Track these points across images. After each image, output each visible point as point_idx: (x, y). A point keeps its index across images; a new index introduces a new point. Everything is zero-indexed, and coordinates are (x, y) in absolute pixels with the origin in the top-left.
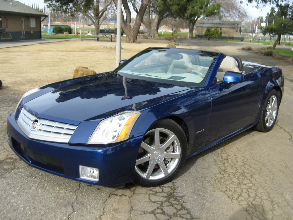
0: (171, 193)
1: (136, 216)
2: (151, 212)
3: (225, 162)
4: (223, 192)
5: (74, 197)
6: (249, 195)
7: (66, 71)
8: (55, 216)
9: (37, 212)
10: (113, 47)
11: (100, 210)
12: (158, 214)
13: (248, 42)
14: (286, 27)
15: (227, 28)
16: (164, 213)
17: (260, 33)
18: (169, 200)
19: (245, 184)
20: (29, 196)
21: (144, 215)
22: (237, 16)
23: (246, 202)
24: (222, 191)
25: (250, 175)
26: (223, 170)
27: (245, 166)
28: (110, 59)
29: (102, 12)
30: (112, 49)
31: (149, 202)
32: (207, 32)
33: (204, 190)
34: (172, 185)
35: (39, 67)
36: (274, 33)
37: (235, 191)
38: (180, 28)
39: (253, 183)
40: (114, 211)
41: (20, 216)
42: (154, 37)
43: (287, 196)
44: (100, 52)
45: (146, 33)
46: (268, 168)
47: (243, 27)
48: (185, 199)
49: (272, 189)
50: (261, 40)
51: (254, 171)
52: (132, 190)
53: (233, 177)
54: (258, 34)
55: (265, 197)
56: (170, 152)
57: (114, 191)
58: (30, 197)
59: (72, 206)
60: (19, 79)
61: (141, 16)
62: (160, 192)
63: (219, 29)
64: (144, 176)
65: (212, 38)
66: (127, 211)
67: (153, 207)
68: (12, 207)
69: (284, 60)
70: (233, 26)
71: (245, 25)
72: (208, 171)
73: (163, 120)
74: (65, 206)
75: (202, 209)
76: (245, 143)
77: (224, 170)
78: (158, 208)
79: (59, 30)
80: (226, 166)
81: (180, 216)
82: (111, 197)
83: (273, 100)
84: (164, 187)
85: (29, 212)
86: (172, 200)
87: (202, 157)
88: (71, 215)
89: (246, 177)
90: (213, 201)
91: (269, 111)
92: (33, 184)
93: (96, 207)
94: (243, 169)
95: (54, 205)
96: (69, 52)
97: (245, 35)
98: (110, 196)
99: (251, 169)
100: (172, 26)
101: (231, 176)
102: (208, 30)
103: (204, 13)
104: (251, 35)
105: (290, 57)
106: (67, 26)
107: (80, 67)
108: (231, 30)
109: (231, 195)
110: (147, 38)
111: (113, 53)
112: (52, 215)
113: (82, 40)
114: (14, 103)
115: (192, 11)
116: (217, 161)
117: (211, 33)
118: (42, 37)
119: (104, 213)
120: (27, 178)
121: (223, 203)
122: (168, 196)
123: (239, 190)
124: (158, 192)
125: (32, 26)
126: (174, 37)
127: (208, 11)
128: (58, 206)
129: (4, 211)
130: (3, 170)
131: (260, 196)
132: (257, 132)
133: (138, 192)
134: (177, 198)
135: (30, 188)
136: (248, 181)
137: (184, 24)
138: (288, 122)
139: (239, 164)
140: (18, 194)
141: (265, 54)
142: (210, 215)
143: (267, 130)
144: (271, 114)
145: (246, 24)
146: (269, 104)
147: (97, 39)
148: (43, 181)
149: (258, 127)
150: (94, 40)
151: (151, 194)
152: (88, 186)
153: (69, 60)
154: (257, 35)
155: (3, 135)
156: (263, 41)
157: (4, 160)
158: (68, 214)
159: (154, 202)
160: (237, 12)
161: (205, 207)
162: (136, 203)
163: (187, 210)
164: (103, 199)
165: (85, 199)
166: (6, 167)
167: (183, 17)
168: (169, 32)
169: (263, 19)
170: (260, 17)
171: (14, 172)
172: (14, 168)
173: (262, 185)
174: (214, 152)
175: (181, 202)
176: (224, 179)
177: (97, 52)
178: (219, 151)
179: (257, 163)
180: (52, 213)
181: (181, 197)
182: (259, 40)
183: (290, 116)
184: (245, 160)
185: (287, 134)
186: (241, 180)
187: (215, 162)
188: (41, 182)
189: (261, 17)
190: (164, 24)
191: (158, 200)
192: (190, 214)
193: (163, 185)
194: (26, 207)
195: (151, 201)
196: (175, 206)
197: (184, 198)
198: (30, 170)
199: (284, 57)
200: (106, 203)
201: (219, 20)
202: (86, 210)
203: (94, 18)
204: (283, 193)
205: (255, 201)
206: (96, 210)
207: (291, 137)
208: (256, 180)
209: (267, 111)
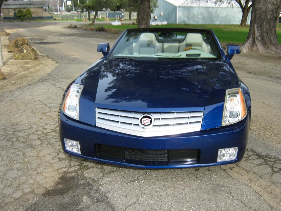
2: (272, 172)
11: (243, 185)
13: (61, 20)
15: (34, 8)
32: (19, 13)
65: (25, 19)
66: (259, 178)
78: (272, 168)
86: (266, 159)
88: (235, 197)
93: (236, 183)
97: (52, 14)
104: (56, 13)
108: (39, 10)
117: (23, 14)
119: (248, 186)
122: (260, 157)
134: (268, 157)
141: (97, 30)
158: (231, 197)
191: (259, 162)
200: (233, 178)
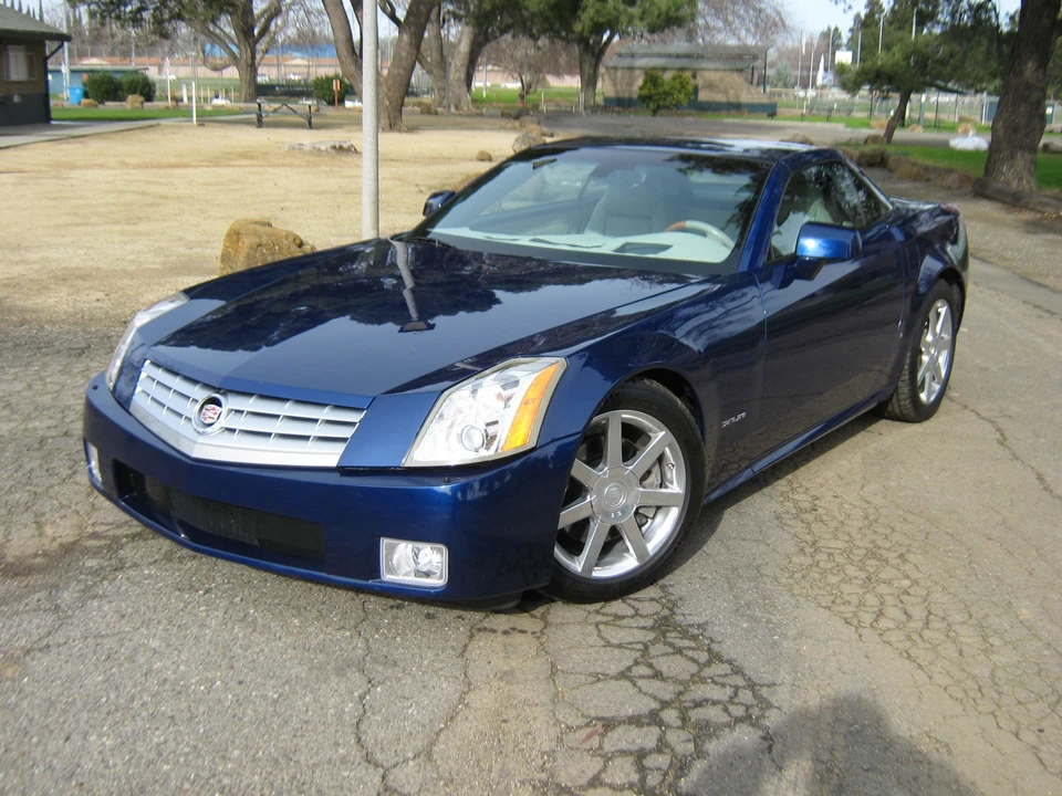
0: (666, 618)
1: (573, 688)
2: (619, 674)
3: (809, 517)
4: (825, 608)
5: (359, 645)
6: (906, 613)
7: (181, 239)
8: (315, 701)
9: (254, 694)
10: (323, 148)
11: (456, 678)
12: (644, 681)
13: (792, 118)
14: (926, 66)
16: (661, 674)
17: (834, 86)
18: (665, 637)
19: (888, 583)
20: (208, 648)
21: (599, 685)
22: (753, 30)
23: (901, 632)
24: (820, 606)
25: (897, 555)
26: (810, 543)
27: (877, 530)
28: (324, 193)
29: (263, 20)
30: (320, 156)
31: (605, 646)
32: (649, 84)
33: (765, 604)
34: (662, 594)
35: (78, 225)
36: (885, 87)
37: (862, 604)
38: (548, 73)
39: (913, 577)
40: (501, 678)
41: (201, 709)
42: (457, 107)
43: (1024, 611)
44: (278, 166)
45: (424, 93)
46: (949, 530)
47: (773, 65)
48: (711, 631)
49: (975, 593)
50: (838, 110)
51: (908, 542)
52: (538, 615)
53: (845, 561)
54: (825, 92)
55: (957, 618)
56: (651, 486)
57: (481, 621)
58: (212, 652)
59: (362, 671)
60: (20, 269)
61: (415, 33)
62: (627, 616)
63: (688, 74)
64: (577, 565)
65: (665, 107)
66: (542, 677)
67: (620, 660)
68: (163, 685)
69: (928, 180)
70: (739, 65)
71: (780, 58)
72: (763, 548)
73: (631, 384)
74: (340, 672)
75: (774, 659)
76: (858, 458)
77: (814, 544)
78: (636, 663)
79: (105, 89)
80: (815, 531)
81: (713, 682)
82: (477, 637)
83: (938, 315)
84: (636, 599)
85: (227, 695)
86: (672, 636)
87: (734, 507)
88: (368, 697)
89: (886, 561)
90: (801, 635)
91: (929, 353)
92: (207, 611)
93: (441, 669)
94: (872, 537)
95: (302, 671)
96: (169, 171)
97: (780, 95)
98: (472, 636)
99: (896, 537)
100: (518, 69)
101: (840, 559)
102: (652, 78)
103: (641, 19)
104: (801, 94)
105: (949, 171)
106: (136, 72)
107: (246, 220)
108: (736, 79)
109: (850, 615)
110: (432, 111)
111: (327, 169)
112: (307, 699)
113: (201, 123)
114: (35, 354)
115: (598, 12)
116: (783, 516)
117: (661, 90)
118: (53, 115)
119: (469, 686)
120: (177, 593)
121: (832, 639)
122: (659, 626)
123: (871, 600)
124: (623, 617)
125: (14, 77)
126: (529, 106)
127: (656, 13)
128: (315, 672)
129: (141, 698)
130: (87, 575)
131: (943, 614)
132: (889, 422)
133: (559, 620)
134: (687, 632)
135: (203, 626)
136: (895, 571)
137: (563, 60)
138: (982, 388)
139: (855, 522)
140: (168, 645)
141: (863, 161)
142: (803, 674)
143: (922, 413)
144: (934, 360)
145: (781, 54)
146: (927, 327)
147: (256, 120)
148: (238, 599)
149: (894, 407)
150: (247, 123)
151: (602, 623)
152: (392, 607)
153: (179, 197)
154: (821, 96)
155: (39, 462)
156: (844, 115)
157: (74, 543)
158: (356, 694)
159: (619, 646)
160: (751, 12)
161: (781, 654)
162: (564, 652)
163: (730, 662)
164: (454, 644)
165: (397, 649)
166: (92, 563)
167: (564, 34)
168: (507, 91)
169: (840, 36)
170: (829, 29)
171: (128, 579)
172: (120, 565)
173: (942, 583)
174: (766, 490)
175: (706, 642)
176: (817, 569)
177: (269, 166)
178: (781, 485)
179: (910, 518)
180: (305, 695)
181: (699, 626)
182: (830, 110)
183: (986, 369)
184: (871, 511)
185: (989, 426)
186: (872, 571)
187: (777, 518)
188: (232, 602)
189: (833, 29)
190: (488, 60)
191: (631, 639)
192: (744, 675)
193: (632, 596)
194: (213, 682)
195: (608, 644)
196: (690, 653)
197: (709, 629)
198: (179, 570)
199: (927, 169)
200: (466, 655)
201: (687, 44)
202: (410, 681)
203: (235, 44)
204: (1010, 603)
205: (928, 628)
206: (443, 679)
207: (1002, 434)
208: (918, 568)
209: (921, 353)
